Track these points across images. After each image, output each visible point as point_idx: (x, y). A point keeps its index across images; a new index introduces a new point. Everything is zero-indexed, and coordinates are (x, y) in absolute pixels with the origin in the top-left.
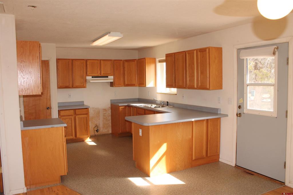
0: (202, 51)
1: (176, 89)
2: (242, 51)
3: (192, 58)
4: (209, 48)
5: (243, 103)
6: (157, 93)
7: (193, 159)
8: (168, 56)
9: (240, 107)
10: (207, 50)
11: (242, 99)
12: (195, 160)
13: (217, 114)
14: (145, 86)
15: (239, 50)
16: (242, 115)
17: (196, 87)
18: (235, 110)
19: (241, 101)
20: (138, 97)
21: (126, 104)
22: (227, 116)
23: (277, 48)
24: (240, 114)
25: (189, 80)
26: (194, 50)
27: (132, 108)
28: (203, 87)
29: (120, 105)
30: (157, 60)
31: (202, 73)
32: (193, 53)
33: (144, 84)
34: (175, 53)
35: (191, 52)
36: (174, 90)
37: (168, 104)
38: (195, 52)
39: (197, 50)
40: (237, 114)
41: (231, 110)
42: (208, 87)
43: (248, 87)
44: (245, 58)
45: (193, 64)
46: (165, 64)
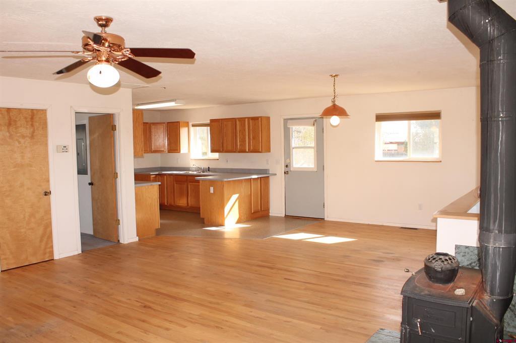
0: (255, 119)
1: (218, 153)
2: (289, 121)
3: (243, 125)
4: (261, 117)
5: (290, 162)
6: (192, 159)
7: (252, 212)
8: (212, 121)
9: (287, 166)
10: (260, 119)
11: (288, 159)
12: (254, 213)
13: (266, 174)
14: (179, 151)
15: (286, 120)
16: (289, 173)
17: (247, 150)
18: (283, 169)
19: (288, 161)
20: (160, 166)
21: (157, 173)
22: (276, 174)
23: (316, 121)
24: (287, 172)
25: (240, 145)
26: (246, 118)
27: (165, 177)
28: (256, 151)
29: (151, 174)
30: (190, 124)
31: (254, 138)
32: (245, 120)
33: (177, 150)
34: (222, 119)
35: (242, 120)
36: (216, 155)
37: (209, 169)
38: (247, 119)
39: (248, 118)
40: (285, 173)
41: (280, 170)
42: (261, 150)
43: (294, 150)
44: (291, 127)
45: (245, 130)
46: (209, 128)
